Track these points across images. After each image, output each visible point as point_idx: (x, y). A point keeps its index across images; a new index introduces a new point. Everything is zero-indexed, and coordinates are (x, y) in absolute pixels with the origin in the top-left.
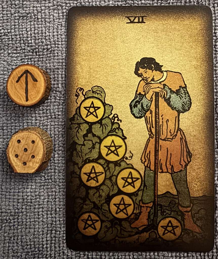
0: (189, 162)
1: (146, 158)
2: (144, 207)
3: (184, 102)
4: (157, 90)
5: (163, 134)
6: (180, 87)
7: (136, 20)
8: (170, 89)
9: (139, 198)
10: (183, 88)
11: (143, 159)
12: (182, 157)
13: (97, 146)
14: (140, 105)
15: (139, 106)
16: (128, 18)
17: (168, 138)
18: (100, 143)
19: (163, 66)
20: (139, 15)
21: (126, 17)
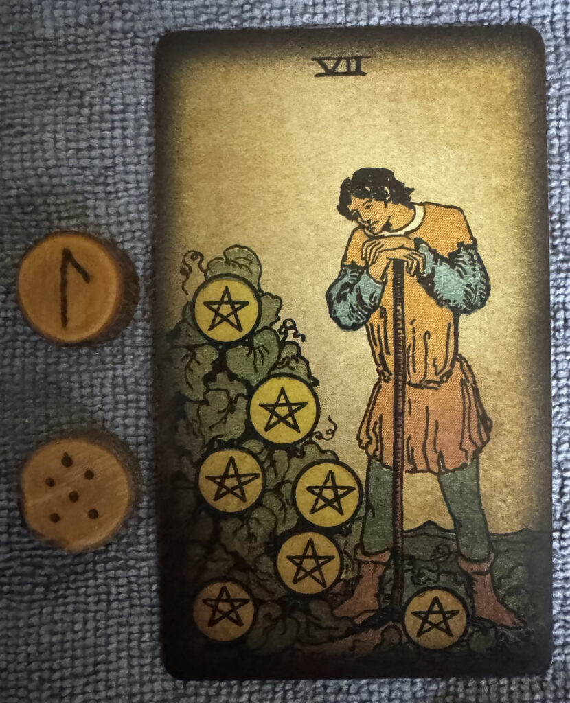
0: (484, 444)
1: (372, 435)
2: (367, 562)
3: (469, 286)
4: (400, 254)
5: (415, 371)
6: (460, 245)
7: (342, 68)
8: (433, 251)
9: (354, 540)
10: (467, 248)
11: (363, 436)
12: (466, 430)
13: (241, 404)
14: (355, 294)
15: (352, 298)
16: (320, 61)
17: (429, 382)
18: (249, 397)
19: (413, 189)
20: (349, 54)
21: (313, 59)
